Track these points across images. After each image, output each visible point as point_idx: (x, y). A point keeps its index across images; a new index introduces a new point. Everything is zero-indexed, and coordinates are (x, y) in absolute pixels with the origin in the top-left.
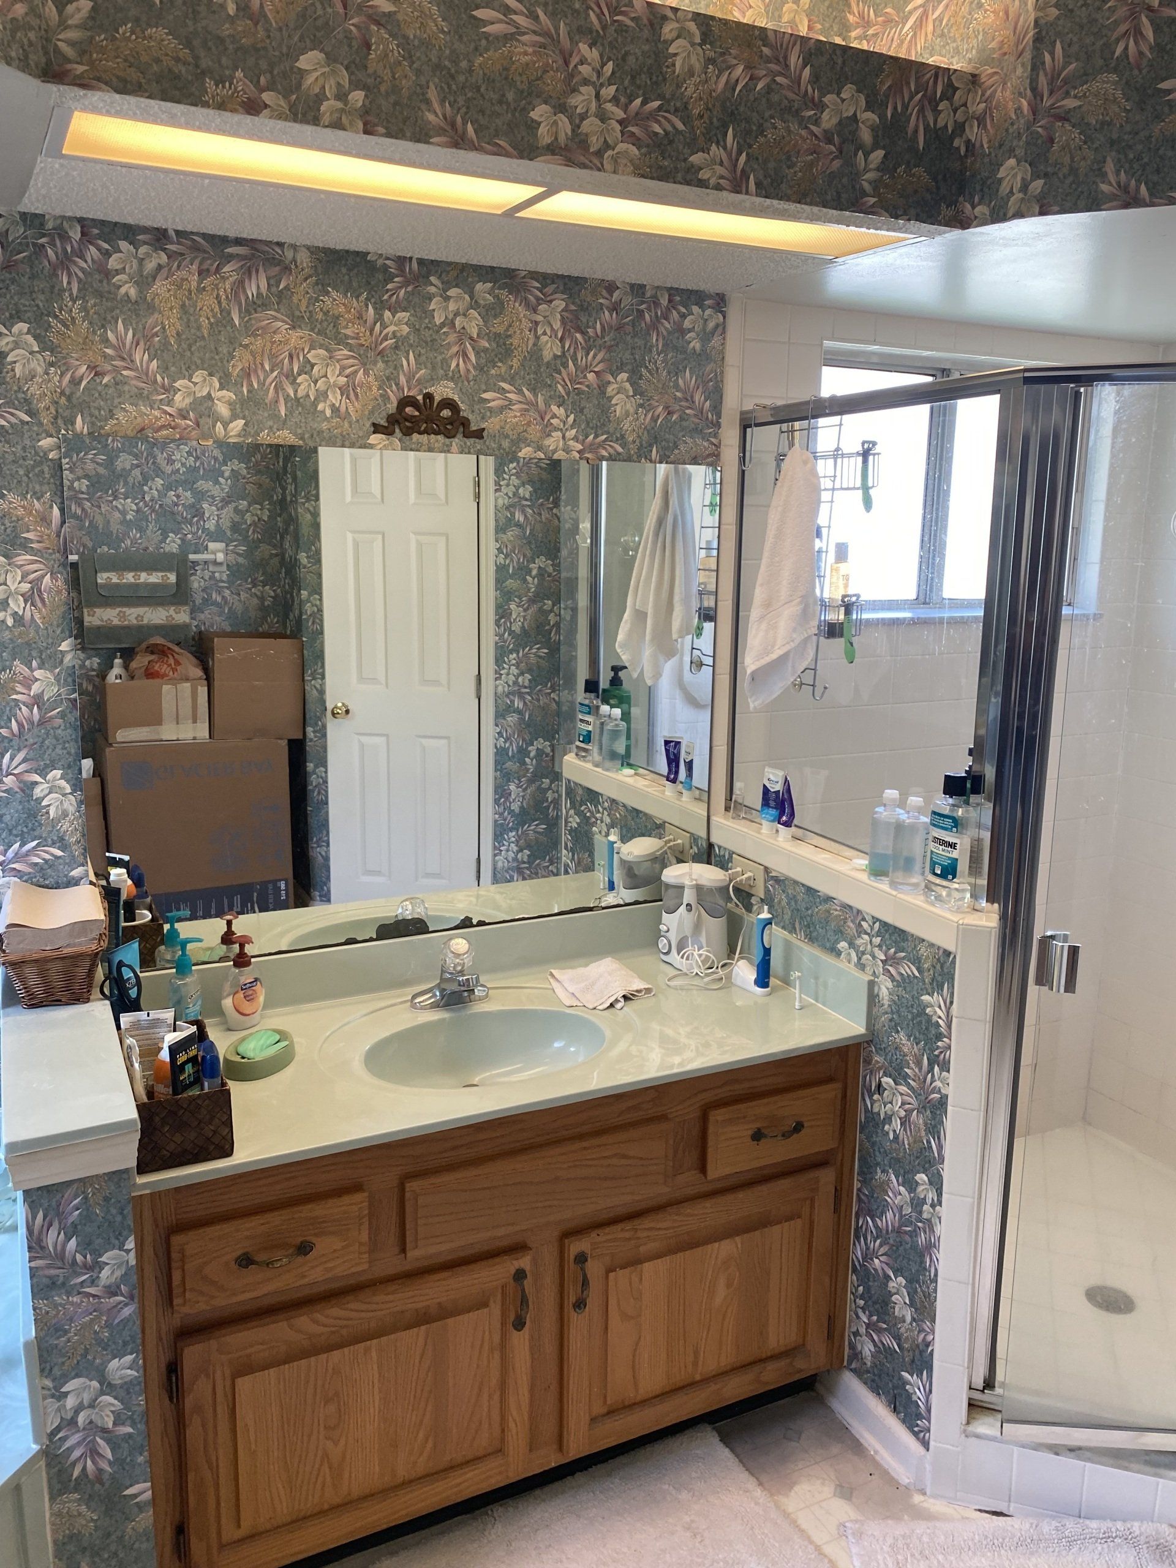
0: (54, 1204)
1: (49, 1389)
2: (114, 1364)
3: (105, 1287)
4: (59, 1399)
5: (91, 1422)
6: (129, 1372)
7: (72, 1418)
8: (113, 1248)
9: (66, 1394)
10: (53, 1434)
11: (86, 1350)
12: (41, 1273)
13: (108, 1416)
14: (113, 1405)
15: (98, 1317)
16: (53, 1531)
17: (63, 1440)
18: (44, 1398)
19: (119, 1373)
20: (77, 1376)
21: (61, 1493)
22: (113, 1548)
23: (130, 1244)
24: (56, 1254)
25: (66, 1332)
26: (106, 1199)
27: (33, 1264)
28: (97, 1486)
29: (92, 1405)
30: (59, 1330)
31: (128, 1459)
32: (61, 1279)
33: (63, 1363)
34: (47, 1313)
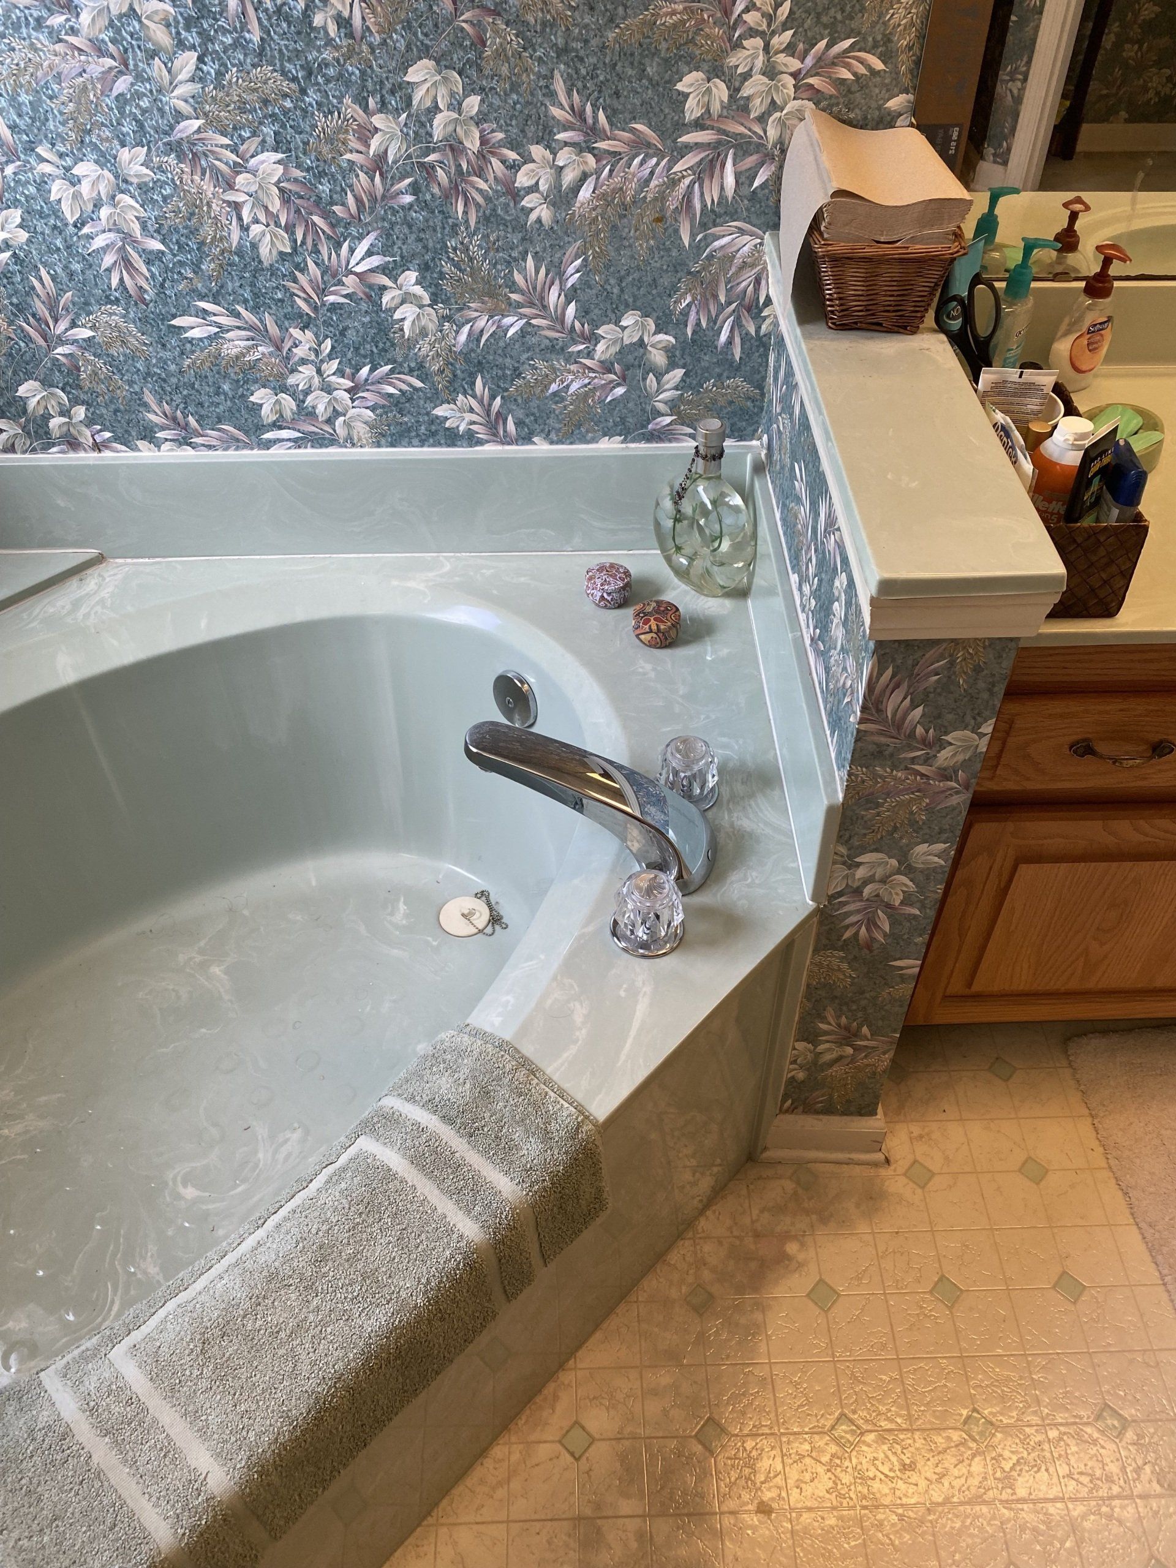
0: (910, 662)
1: (842, 856)
2: (923, 848)
3: (939, 768)
4: (850, 867)
5: (877, 895)
6: (936, 859)
7: (858, 888)
8: (965, 728)
9: (859, 865)
10: (831, 898)
11: (895, 829)
12: (869, 738)
13: (897, 894)
14: (906, 885)
15: (920, 798)
16: (809, 976)
17: (844, 904)
18: (834, 863)
19: (924, 858)
20: (876, 850)
21: (825, 947)
22: (863, 1003)
23: (988, 728)
24: (893, 720)
25: (878, 805)
26: (978, 669)
27: (863, 727)
28: (866, 951)
29: (883, 881)
30: (871, 801)
31: (906, 937)
32: (890, 749)
33: (865, 835)
34: (863, 781)
